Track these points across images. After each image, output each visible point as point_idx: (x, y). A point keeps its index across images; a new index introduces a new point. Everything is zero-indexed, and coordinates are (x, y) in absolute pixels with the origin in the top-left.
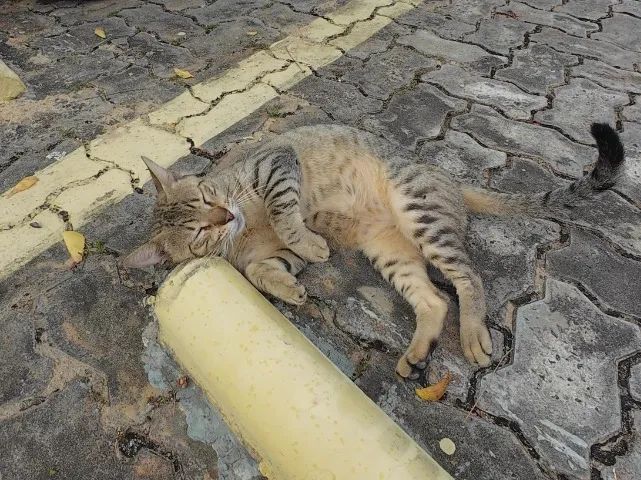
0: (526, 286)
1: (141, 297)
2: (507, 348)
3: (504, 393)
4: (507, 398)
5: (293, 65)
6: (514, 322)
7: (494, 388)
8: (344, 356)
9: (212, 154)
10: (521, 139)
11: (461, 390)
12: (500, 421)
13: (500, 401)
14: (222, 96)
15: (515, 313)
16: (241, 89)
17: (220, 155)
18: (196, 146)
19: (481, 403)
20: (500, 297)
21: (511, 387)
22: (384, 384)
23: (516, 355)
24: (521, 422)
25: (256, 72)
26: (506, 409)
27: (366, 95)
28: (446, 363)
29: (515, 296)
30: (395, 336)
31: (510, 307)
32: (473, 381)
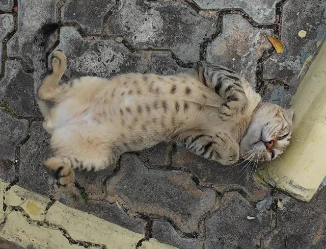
0: (183, 6)
2: (231, 12)
3: (262, 11)
4: (265, 10)
6: (212, 10)
7: (261, 16)
8: (273, 92)
9: (147, 223)
11: (268, 31)
12: (278, 12)
13: (267, 14)
14: (76, 243)
15: (205, 10)
17: (144, 217)
18: (143, 236)
19: (273, 21)
20: (198, 19)
21: (257, 8)
22: (281, 69)
23: (235, 7)
24: (276, 2)
26: (271, 10)
27: (28, 137)
28: (256, 41)
29: (194, 11)
30: (249, 70)
31: (201, 13)
32: (260, 27)
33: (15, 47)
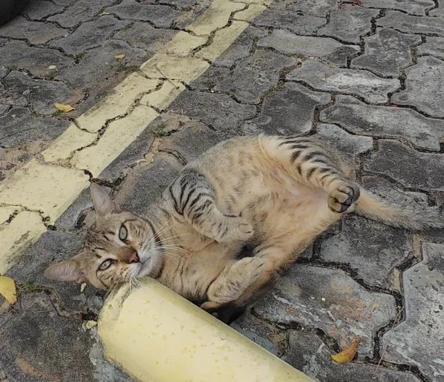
0: (407, 252)
1: (79, 324)
2: (399, 307)
3: (403, 345)
4: (405, 348)
5: (166, 82)
6: (402, 286)
7: (394, 342)
8: (267, 340)
9: (111, 182)
10: (383, 122)
11: (369, 349)
12: (403, 367)
13: (399, 350)
14: (106, 124)
15: (401, 277)
16: (122, 114)
17: (119, 181)
18: (95, 177)
19: (385, 356)
20: (387, 266)
21: (408, 339)
22: (305, 356)
23: (407, 312)
24: (419, 365)
25: (133, 95)
26: (406, 357)
27: (239, 102)
28: (352, 330)
29: (399, 263)
30: (306, 315)
31: (396, 272)
32: (376, 340)
33: (347, 101)
